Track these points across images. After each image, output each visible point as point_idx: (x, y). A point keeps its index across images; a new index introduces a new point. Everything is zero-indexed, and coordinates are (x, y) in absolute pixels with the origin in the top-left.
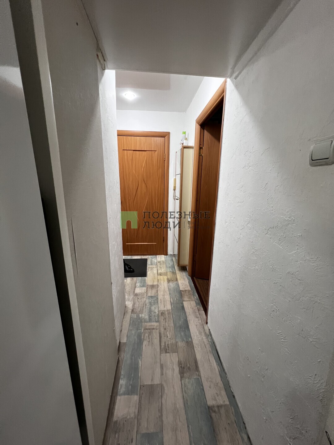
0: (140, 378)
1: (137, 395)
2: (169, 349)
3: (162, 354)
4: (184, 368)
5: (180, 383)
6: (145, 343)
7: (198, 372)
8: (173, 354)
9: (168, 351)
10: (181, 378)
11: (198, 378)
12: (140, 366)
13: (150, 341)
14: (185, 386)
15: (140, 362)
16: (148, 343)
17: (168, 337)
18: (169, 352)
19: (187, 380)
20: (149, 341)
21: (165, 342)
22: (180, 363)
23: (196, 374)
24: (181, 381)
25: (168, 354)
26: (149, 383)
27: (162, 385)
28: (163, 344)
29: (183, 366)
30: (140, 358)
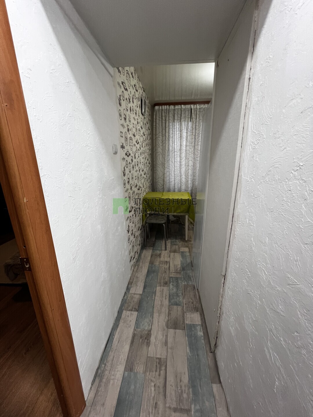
0: (186, 336)
1: (186, 324)
2: (156, 362)
3: (165, 357)
4: (146, 339)
5: (153, 327)
6: (186, 379)
7: (135, 333)
8: (152, 356)
9: (158, 360)
10: (150, 331)
11: (136, 328)
12: (187, 347)
13: (179, 381)
14: (149, 324)
15: (188, 351)
16: (182, 379)
17: (155, 385)
18: (157, 358)
19: (146, 328)
20: (181, 381)
21: (159, 375)
22: (148, 344)
23: (137, 332)
24: (151, 329)
25: (158, 356)
26: (177, 331)
27: (168, 328)
28: (162, 372)
29: (146, 340)
30: (189, 356)
